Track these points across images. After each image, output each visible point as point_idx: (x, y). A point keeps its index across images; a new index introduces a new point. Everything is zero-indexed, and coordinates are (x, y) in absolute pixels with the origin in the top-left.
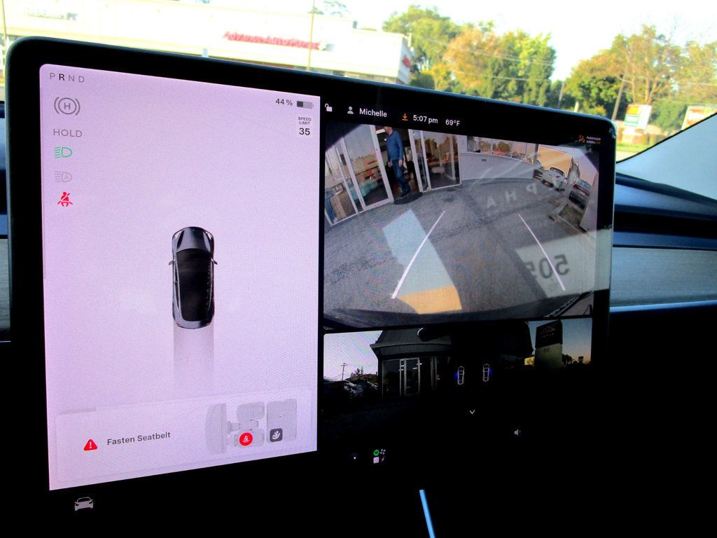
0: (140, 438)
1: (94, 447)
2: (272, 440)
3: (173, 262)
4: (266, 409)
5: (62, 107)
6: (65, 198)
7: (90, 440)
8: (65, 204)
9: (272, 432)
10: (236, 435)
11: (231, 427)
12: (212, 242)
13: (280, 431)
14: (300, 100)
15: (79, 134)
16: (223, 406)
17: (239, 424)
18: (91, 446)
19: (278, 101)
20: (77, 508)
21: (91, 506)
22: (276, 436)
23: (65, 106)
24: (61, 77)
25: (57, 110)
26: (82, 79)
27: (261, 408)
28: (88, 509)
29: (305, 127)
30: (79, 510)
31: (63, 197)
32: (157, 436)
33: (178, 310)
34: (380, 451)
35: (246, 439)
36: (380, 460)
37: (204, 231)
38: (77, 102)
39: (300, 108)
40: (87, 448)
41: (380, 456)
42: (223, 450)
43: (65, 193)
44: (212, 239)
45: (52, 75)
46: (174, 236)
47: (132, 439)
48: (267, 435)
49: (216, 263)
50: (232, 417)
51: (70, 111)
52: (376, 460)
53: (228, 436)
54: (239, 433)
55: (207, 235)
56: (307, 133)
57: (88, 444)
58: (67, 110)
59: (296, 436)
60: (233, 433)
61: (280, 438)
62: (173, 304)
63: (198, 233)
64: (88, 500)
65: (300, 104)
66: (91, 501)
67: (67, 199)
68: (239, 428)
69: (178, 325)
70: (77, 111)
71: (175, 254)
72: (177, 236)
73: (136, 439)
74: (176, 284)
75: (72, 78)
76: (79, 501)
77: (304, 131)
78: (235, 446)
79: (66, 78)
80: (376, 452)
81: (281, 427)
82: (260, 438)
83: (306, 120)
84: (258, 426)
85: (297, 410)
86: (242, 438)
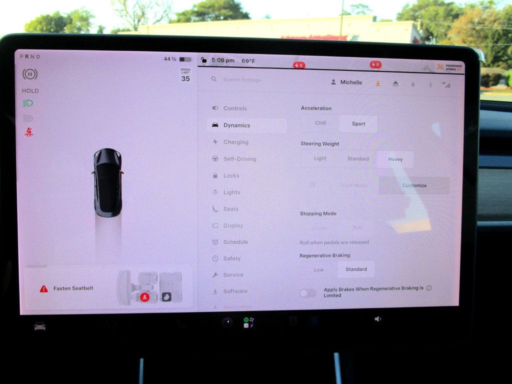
0: (75, 288)
1: (46, 291)
2: (163, 300)
3: (94, 172)
4: (159, 278)
5: (27, 74)
6: (29, 132)
7: (44, 286)
8: (29, 135)
9: (164, 294)
10: (137, 294)
11: (134, 288)
12: (120, 158)
13: (170, 294)
14: (182, 57)
15: (37, 91)
16: (128, 273)
17: (140, 286)
18: (44, 290)
19: (166, 59)
20: (36, 329)
21: (44, 329)
22: (167, 297)
23: (29, 74)
24: (27, 56)
25: (25, 77)
26: (38, 57)
27: (155, 277)
29: (186, 75)
30: (37, 330)
31: (27, 131)
32: (85, 288)
33: (98, 204)
34: (249, 319)
35: (145, 297)
36: (249, 325)
37: (115, 151)
38: (36, 72)
39: (182, 62)
40: (42, 291)
41: (250, 323)
42: (129, 303)
43: (29, 129)
44: (120, 156)
45: (22, 56)
46: (95, 155)
47: (69, 288)
48: (160, 296)
49: (123, 173)
50: (135, 281)
51: (32, 77)
52: (246, 326)
53: (132, 294)
54: (139, 292)
55: (116, 154)
56: (188, 79)
57: (42, 288)
58: (30, 77)
59: (181, 299)
60: (136, 292)
61: (170, 300)
62: (95, 200)
63: (110, 152)
64: (42, 324)
65: (182, 59)
66: (44, 325)
67: (30, 132)
68: (140, 289)
69: (98, 214)
70: (36, 77)
71: (96, 167)
72: (97, 155)
73: (72, 288)
74: (97, 187)
75: (32, 57)
76: (38, 324)
77: (185, 78)
78: (137, 301)
79: (29, 57)
80: (246, 319)
81: (170, 291)
82: (155, 298)
83: (186, 71)
84: (153, 289)
85: (181, 280)
86: (142, 296)
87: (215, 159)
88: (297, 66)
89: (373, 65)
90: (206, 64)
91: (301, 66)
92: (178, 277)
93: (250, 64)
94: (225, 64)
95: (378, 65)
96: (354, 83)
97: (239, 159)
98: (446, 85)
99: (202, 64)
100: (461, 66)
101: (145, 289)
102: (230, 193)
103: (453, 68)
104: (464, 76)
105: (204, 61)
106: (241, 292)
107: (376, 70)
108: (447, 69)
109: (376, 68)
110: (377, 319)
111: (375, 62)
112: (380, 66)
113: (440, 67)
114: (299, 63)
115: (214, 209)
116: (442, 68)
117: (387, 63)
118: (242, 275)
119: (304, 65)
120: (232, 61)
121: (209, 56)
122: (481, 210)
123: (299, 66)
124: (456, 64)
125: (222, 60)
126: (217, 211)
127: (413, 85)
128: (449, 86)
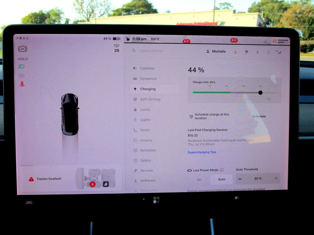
0: (50, 179)
1: (33, 180)
2: (104, 186)
3: (62, 108)
4: (101, 172)
5: (21, 49)
6: (22, 84)
7: (31, 177)
8: (22, 86)
9: (104, 183)
10: (88, 182)
11: (86, 179)
12: (77, 100)
13: (108, 182)
14: (114, 37)
15: (27, 59)
16: (82, 169)
17: (90, 178)
18: (31, 180)
19: (104, 39)
20: (26, 203)
21: (32, 203)
22: (106, 184)
23: (22, 49)
24: (21, 38)
25: (19, 51)
26: (27, 38)
27: (99, 172)
28: (31, 204)
29: (117, 48)
30: (28, 204)
32: (56, 179)
33: (64, 127)
34: (157, 198)
35: (93, 184)
36: (157, 202)
37: (74, 95)
38: (26, 47)
39: (114, 40)
40: (30, 180)
41: (157, 200)
42: (83, 188)
43: (22, 82)
44: (77, 98)
45: (18, 38)
46: (62, 98)
48: (102, 184)
49: (79, 108)
50: (87, 174)
51: (24, 51)
52: (155, 202)
53: (85, 182)
55: (75, 97)
56: (118, 51)
58: (23, 51)
59: (115, 185)
61: (108, 186)
62: (62, 125)
63: (71, 96)
64: (30, 201)
65: (114, 39)
66: (32, 201)
67: (23, 84)
68: (90, 179)
69: (64, 134)
70: (26, 51)
71: (62, 105)
72: (63, 97)
73: (48, 179)
74: (63, 117)
75: (24, 38)
76: (27, 201)
77: (117, 50)
78: (88, 187)
79: (22, 38)
80: (155, 198)
81: (108, 181)
82: (99, 185)
83: (117, 46)
84: (98, 179)
85: (115, 174)
86: (91, 184)
87: (135, 99)
88: (185, 42)
89: (233, 40)
90: (129, 41)
91: (188, 42)
92: (113, 172)
93: (156, 41)
94: (141, 41)
95: (235, 40)
96: (221, 52)
97: (150, 99)
98: (278, 52)
99: (127, 41)
100: (288, 40)
101: (93, 179)
102: (145, 120)
103: (282, 41)
104: (290, 46)
105: (128, 39)
106: (152, 181)
107: (234, 43)
108: (279, 42)
109: (234, 42)
110: (236, 198)
111: (234, 39)
112: (237, 41)
113: (275, 41)
114: (186, 40)
115: (135, 130)
116: (276, 42)
117: (241, 39)
118: (152, 171)
119: (189, 41)
120: (145, 39)
121: (131, 36)
122: (301, 130)
123: (186, 42)
124: (284, 39)
125: (139, 39)
126: (136, 131)
127: (258, 52)
128: (280, 53)
